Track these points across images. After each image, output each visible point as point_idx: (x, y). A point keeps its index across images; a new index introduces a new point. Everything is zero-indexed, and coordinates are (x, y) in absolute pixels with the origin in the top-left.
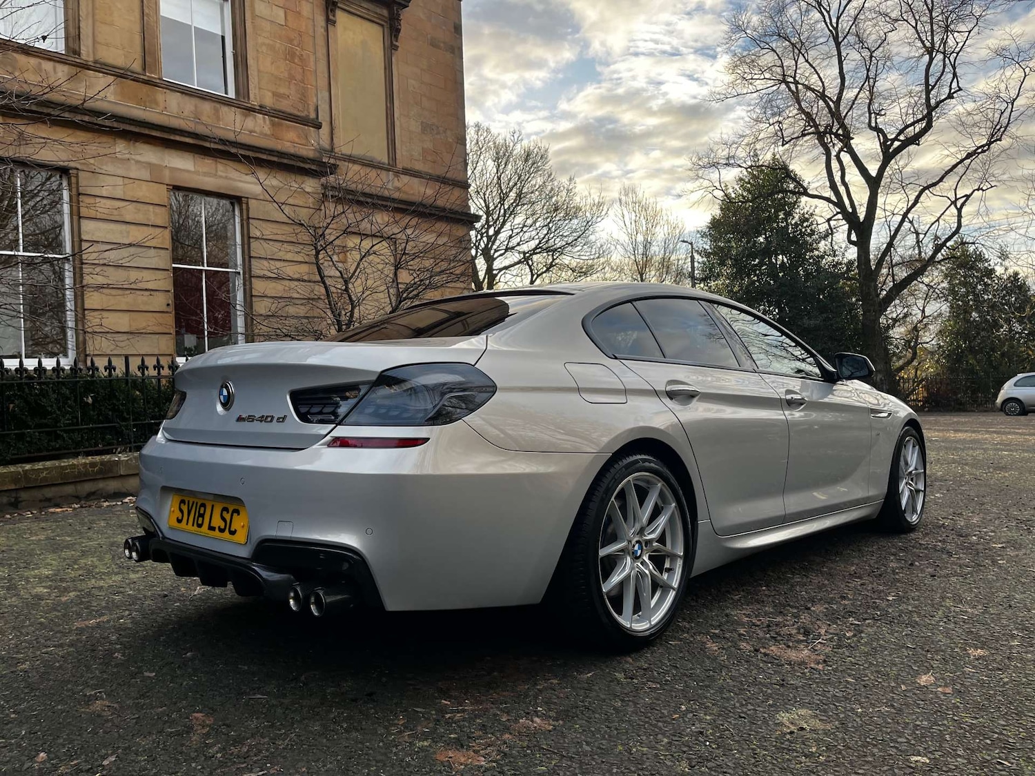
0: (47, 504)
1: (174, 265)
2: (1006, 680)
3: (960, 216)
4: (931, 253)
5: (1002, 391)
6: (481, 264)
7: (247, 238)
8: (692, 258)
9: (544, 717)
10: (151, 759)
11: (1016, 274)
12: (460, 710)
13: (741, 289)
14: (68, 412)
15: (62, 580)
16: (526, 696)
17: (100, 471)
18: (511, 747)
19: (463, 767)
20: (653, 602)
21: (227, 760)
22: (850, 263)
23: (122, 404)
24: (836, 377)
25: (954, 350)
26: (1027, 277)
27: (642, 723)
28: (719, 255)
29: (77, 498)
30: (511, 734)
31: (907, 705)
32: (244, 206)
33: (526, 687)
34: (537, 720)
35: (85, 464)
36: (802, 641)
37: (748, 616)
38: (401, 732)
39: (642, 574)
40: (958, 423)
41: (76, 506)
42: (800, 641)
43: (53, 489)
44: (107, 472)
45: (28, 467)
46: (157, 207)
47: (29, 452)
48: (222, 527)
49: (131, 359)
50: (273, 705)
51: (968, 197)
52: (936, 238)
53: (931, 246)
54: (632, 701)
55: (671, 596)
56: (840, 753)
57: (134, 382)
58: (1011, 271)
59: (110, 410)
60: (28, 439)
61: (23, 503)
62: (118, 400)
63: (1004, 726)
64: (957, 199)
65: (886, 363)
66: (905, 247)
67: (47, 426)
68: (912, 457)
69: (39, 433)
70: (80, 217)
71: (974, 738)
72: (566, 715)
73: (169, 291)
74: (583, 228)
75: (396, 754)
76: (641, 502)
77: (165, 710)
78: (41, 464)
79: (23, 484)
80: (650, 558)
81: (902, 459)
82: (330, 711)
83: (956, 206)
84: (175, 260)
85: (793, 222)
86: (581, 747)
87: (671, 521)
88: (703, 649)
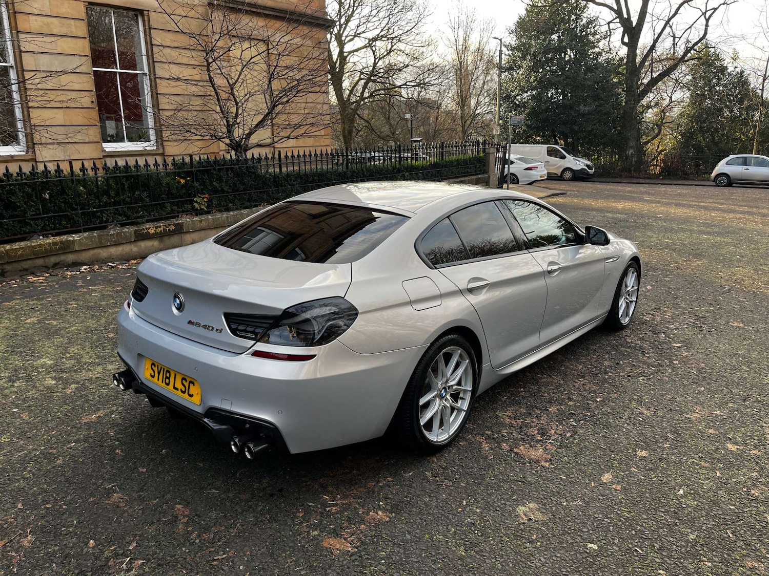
0: (25, 273)
1: (94, 69)
2: (654, 479)
3: (707, 25)
4: (682, 54)
5: (716, 168)
6: (335, 51)
7: (150, 45)
8: (501, 51)
9: (385, 510)
10: (157, 544)
11: (742, 72)
12: (334, 504)
13: (536, 80)
14: (32, 206)
15: (62, 371)
16: (373, 492)
17: (61, 248)
18: (366, 537)
19: (338, 552)
20: (452, 419)
21: (203, 546)
22: (621, 59)
23: (71, 198)
24: (585, 240)
25: (689, 129)
26: (749, 74)
27: (440, 516)
28: (522, 49)
29: (46, 268)
30: (365, 524)
31: (593, 499)
32: (146, 18)
33: (373, 484)
34: (380, 513)
35: (49, 244)
36: (540, 441)
37: (510, 417)
38: (301, 523)
39: (445, 407)
40: (680, 195)
41: (47, 275)
42: (538, 441)
43: (29, 262)
44: (66, 248)
45: (8, 247)
46: (77, 21)
47: (8, 236)
48: (183, 390)
49: (73, 163)
50: (223, 499)
51: (715, 9)
52: (688, 41)
53: (683, 46)
54: (435, 497)
55: (463, 414)
56: (549, 540)
57: (78, 181)
58: (738, 70)
59: (62, 202)
60: (5, 227)
61: (8, 273)
62: (68, 195)
63: (645, 519)
64: (706, 11)
65: (637, 141)
66: (664, 46)
67: (18, 216)
68: (631, 280)
69: (13, 221)
70: (18, 32)
71: (626, 529)
72: (396, 509)
73: (92, 91)
74: (416, 20)
75: (300, 542)
76: (447, 364)
77: (158, 502)
78: (17, 244)
79: (6, 260)
80: (451, 396)
81: (624, 283)
82: (257, 505)
83: (705, 17)
84: (95, 64)
85: (582, 24)
86: (405, 536)
87: (465, 370)
88: (480, 449)
